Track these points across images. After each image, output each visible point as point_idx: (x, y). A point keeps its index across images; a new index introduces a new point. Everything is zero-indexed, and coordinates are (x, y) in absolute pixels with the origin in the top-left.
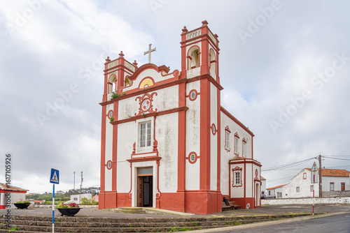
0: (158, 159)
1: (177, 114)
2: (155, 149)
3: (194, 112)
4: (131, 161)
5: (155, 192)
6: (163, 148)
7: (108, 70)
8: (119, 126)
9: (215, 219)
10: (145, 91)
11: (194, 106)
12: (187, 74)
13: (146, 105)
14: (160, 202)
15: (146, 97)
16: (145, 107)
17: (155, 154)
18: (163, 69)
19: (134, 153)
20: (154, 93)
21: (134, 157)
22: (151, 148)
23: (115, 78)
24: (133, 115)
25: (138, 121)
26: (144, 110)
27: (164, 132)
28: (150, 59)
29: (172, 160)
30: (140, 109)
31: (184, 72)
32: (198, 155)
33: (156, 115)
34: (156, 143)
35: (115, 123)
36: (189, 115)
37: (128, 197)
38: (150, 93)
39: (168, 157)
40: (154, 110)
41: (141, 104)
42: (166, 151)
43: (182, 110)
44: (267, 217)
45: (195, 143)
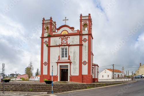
0: (70, 63)
1: (78, 46)
2: (69, 59)
3: (85, 46)
4: (58, 63)
5: (69, 75)
6: (73, 59)
7: (44, 23)
8: (51, 48)
9: (97, 84)
10: (64, 36)
11: (86, 44)
12: (83, 32)
13: (64, 41)
14: (71, 79)
15: (64, 38)
16: (64, 42)
17: (69, 61)
18: (72, 28)
19: (59, 60)
20: (68, 37)
21: (59, 61)
22: (67, 58)
23: (48, 27)
24: (58, 44)
25: (61, 47)
26: (63, 43)
27: (73, 53)
28: (65, 23)
29: (76, 63)
30: (62, 42)
31: (81, 31)
32: (87, 62)
33: (69, 45)
34: (69, 56)
35: (49, 47)
36: (83, 47)
37: (56, 77)
38: (66, 37)
39: (75, 62)
40: (68, 44)
41: (62, 40)
42: (74, 60)
43: (81, 45)
44: (111, 84)
45: (86, 58)
